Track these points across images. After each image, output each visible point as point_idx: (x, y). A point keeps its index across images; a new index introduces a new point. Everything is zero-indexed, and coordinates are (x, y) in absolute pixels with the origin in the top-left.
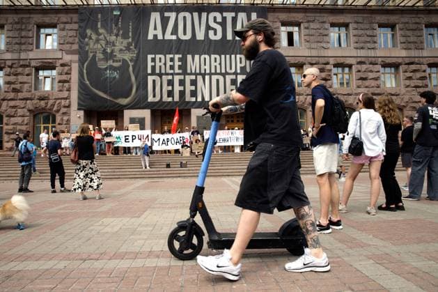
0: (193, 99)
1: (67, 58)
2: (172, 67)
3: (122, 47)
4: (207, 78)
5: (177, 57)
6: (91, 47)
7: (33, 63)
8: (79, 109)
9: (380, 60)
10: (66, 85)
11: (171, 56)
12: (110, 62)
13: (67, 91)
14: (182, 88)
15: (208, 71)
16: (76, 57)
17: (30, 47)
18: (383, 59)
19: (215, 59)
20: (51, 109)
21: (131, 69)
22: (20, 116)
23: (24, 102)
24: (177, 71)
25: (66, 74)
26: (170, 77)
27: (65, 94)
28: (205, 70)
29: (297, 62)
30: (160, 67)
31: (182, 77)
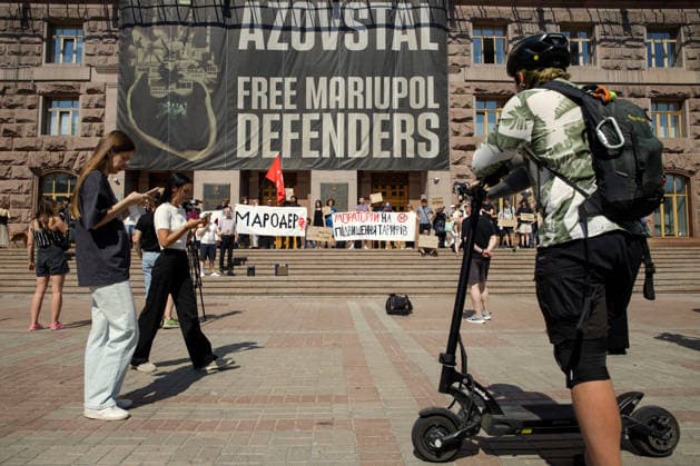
0: (315, 154)
1: (99, 79)
2: (280, 100)
3: (193, 62)
4: (340, 116)
5: (289, 81)
6: (140, 59)
7: (41, 88)
9: (648, 88)
10: (96, 125)
11: (280, 80)
12: (172, 88)
13: (97, 135)
14: (296, 136)
15: (342, 106)
16: (114, 78)
17: (36, 60)
18: (655, 88)
19: (356, 84)
20: (69, 168)
21: (208, 100)
22: (16, 178)
23: (24, 153)
24: (288, 106)
25: (97, 106)
26: (277, 117)
27: (93, 142)
28: (337, 102)
29: (498, 91)
30: (260, 98)
31: (296, 117)
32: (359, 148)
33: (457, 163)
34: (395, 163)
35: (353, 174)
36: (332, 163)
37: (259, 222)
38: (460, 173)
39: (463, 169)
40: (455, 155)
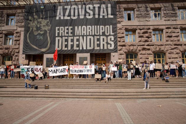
0: (77, 49)
1: (19, 29)
2: (67, 33)
3: (44, 24)
4: (85, 37)
5: (70, 28)
6: (31, 25)
7: (4, 32)
8: (23, 54)
9: (179, 26)
10: (18, 42)
11: (67, 27)
12: (39, 32)
13: (18, 45)
14: (72, 43)
15: (85, 34)
16: (23, 29)
17: (3, 25)
18: (181, 26)
19: (89, 28)
20: (10, 54)
21: (48, 34)
24: (70, 35)
25: (18, 37)
26: (67, 38)
27: (17, 47)
28: (84, 33)
29: (132, 28)
30: (62, 33)
31: (72, 38)
32: (90, 46)
33: (120, 50)
34: (101, 51)
35: (89, 54)
36: (83, 51)
38: (121, 53)
40: (119, 48)
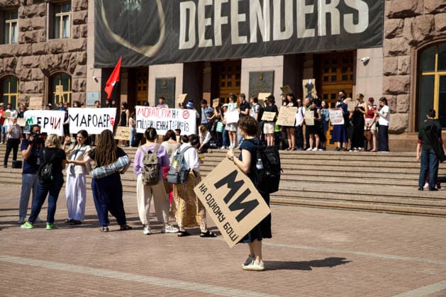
0: (243, 40)
8: (96, 67)
13: (83, 37)
14: (225, 20)
20: (65, 68)
22: (34, 79)
23: (38, 56)
25: (83, 9)
32: (283, 29)
33: (391, 36)
34: (321, 43)
35: (279, 60)
36: (259, 49)
37: (85, 123)
38: (393, 50)
39: (396, 43)
40: (389, 25)
